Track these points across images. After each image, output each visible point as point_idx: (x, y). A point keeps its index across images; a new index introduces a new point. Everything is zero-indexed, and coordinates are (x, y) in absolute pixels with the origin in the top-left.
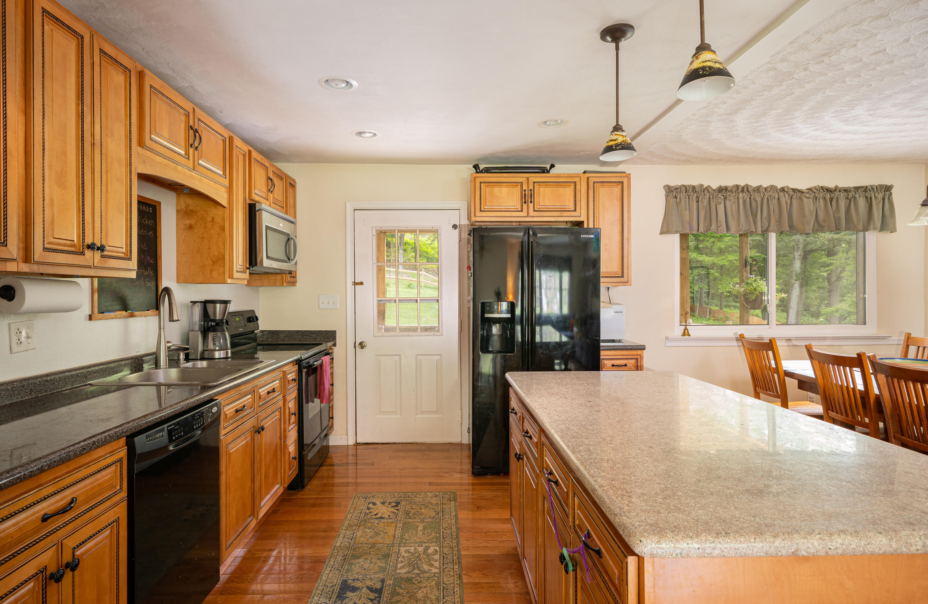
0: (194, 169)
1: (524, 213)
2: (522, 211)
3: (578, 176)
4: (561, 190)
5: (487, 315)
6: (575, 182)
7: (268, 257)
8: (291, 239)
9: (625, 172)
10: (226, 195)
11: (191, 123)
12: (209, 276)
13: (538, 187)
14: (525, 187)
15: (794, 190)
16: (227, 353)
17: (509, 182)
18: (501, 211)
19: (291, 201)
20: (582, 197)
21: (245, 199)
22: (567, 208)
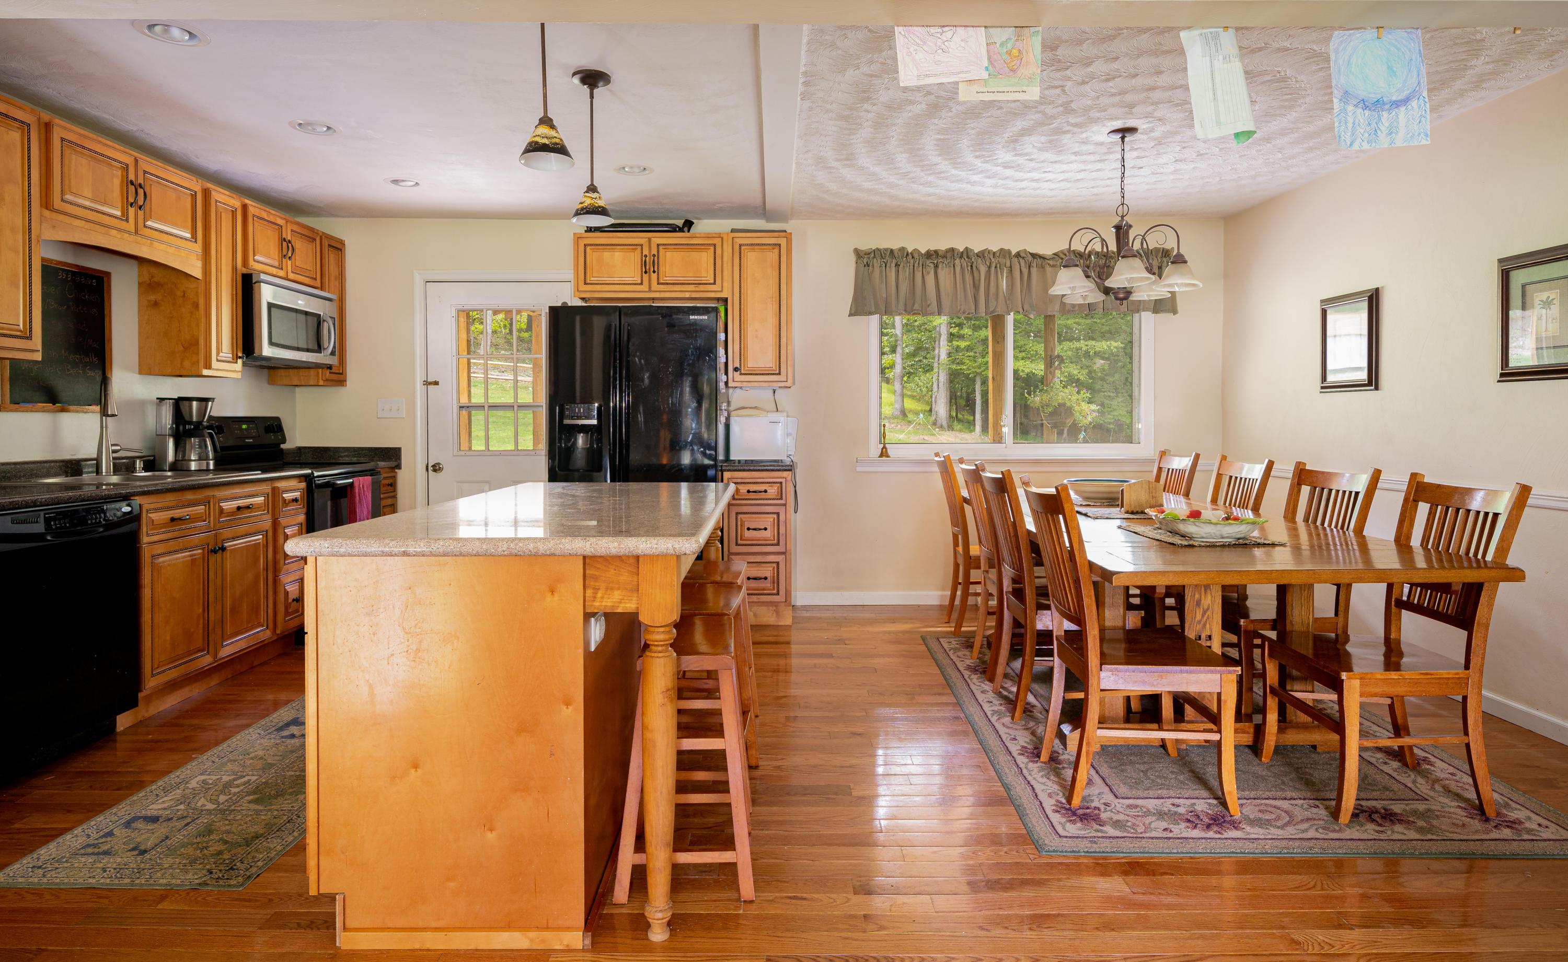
0: (136, 232)
1: (645, 287)
2: (641, 284)
3: (720, 236)
4: (695, 255)
5: (567, 422)
6: (715, 245)
7: (271, 343)
8: (324, 321)
9: (785, 231)
10: (199, 264)
11: (132, 177)
12: (179, 366)
13: (664, 250)
14: (646, 252)
15: (1034, 256)
16: (208, 464)
17: (624, 245)
18: (614, 284)
19: (333, 269)
20: (725, 265)
21: (234, 269)
22: (704, 280)
